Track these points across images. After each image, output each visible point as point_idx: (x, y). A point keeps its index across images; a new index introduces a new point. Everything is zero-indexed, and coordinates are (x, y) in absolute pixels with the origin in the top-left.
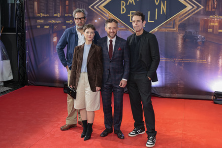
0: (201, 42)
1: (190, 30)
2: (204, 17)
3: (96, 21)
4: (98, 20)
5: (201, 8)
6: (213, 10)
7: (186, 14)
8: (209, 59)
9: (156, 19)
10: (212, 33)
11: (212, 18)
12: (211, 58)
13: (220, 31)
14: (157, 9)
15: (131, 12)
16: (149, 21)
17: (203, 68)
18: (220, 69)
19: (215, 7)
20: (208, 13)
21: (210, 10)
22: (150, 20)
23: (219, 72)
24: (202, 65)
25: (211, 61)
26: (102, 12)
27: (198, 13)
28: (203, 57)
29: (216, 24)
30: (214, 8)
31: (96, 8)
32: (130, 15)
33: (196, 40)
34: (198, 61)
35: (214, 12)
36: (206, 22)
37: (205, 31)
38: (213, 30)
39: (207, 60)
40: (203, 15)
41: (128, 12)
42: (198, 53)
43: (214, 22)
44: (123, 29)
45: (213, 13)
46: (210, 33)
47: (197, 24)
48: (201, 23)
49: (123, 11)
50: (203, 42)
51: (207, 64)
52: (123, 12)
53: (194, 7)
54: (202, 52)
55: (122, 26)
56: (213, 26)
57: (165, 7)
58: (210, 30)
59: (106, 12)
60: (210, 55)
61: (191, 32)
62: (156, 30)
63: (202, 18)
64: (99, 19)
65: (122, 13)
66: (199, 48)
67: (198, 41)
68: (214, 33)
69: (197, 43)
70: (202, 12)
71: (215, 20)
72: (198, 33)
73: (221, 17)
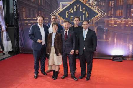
1: (101, 25)
2: (107, 19)
5: (105, 15)
8: (110, 39)
9: (84, 20)
12: (111, 39)
13: (115, 25)
14: (84, 15)
15: (71, 17)
17: (107, 44)
18: (115, 44)
20: (109, 17)
21: (110, 15)
22: (81, 21)
23: (115, 46)
24: (106, 42)
27: (104, 17)
28: (107, 38)
30: (112, 14)
34: (104, 40)
36: (108, 21)
37: (108, 25)
39: (109, 40)
42: (104, 36)
43: (112, 21)
45: (111, 17)
46: (110, 26)
47: (104, 22)
48: (106, 22)
49: (67, 16)
50: (107, 31)
51: (109, 42)
53: (102, 14)
54: (106, 36)
56: (112, 23)
57: (88, 14)
58: (110, 25)
59: (59, 17)
60: (110, 37)
61: (101, 26)
66: (105, 34)
67: (104, 30)
68: (112, 26)
69: (104, 31)
70: (106, 16)
71: (112, 20)
72: (104, 26)
73: (115, 19)
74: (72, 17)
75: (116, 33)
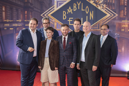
0: (117, 38)
2: (119, 22)
5: (116, 16)
6: (124, 17)
7: (107, 20)
8: (123, 49)
10: (124, 32)
11: (123, 22)
12: (124, 49)
14: (87, 17)
15: (70, 18)
19: (125, 15)
20: (121, 19)
21: (122, 17)
25: (124, 50)
27: (114, 19)
29: (127, 26)
30: (124, 15)
31: (46, 16)
33: (114, 37)
36: (120, 25)
37: (120, 30)
38: (125, 30)
40: (118, 20)
43: (125, 25)
45: (124, 19)
46: (123, 32)
48: (117, 25)
50: (119, 38)
51: (122, 52)
52: (64, 18)
53: (111, 15)
56: (125, 27)
57: (93, 15)
58: (123, 30)
60: (123, 46)
61: (110, 31)
63: (117, 22)
65: (64, 19)
68: (126, 32)
70: (117, 18)
71: (126, 23)
72: (115, 32)
74: (71, 19)
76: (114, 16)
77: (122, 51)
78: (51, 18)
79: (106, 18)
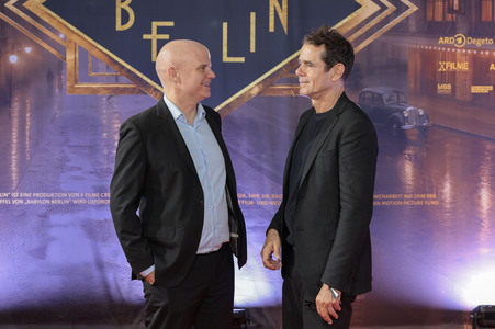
0: (417, 132)
1: (379, 90)
2: (422, 44)
3: (13, 59)
4: (21, 54)
5: (408, 12)
6: (449, 17)
7: (360, 32)
8: (447, 189)
9: (253, 49)
10: (450, 98)
11: (446, 46)
12: (454, 187)
13: (476, 89)
14: (253, 15)
15: (155, 25)
16: (226, 59)
17: (426, 221)
18: (486, 224)
19: (456, 8)
20: (434, 29)
21: (439, 18)
22: (230, 54)
23: (483, 236)
24: (422, 212)
25: (454, 197)
26: (37, 25)
27: (400, 30)
28: (426, 184)
29: (463, 66)
30: (451, 10)
31: (15, 10)
32: (154, 37)
33: (400, 124)
34: (408, 200)
35: (454, 24)
36: (429, 59)
37: (427, 88)
38: (454, 88)
39: (439, 195)
40: (418, 33)
41: (143, 26)
42: (408, 169)
43: (454, 60)
44: (123, 91)
45: (450, 30)
46: (444, 97)
47: (397, 68)
48: (414, 63)
50: (423, 131)
51: (440, 208)
52: (123, 23)
53: (384, 8)
54: (421, 167)
55: (124, 79)
56: (454, 73)
57: (285, 6)
58: (444, 88)
59: (54, 24)
60: (447, 176)
61: (380, 96)
62: (255, 91)
63: (413, 45)
64: (28, 50)
65: (119, 27)
66: (410, 151)
67: (407, 127)
68: (458, 96)
69: (402, 135)
70: (413, 26)
71: (458, 52)
72: (403, 98)
73: (479, 42)
74: (161, 30)
75: (489, 146)
76: (396, 13)
77: (442, 201)
78: (46, 19)
79: (354, 25)
